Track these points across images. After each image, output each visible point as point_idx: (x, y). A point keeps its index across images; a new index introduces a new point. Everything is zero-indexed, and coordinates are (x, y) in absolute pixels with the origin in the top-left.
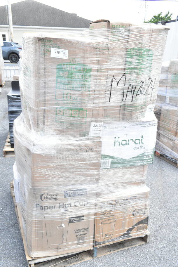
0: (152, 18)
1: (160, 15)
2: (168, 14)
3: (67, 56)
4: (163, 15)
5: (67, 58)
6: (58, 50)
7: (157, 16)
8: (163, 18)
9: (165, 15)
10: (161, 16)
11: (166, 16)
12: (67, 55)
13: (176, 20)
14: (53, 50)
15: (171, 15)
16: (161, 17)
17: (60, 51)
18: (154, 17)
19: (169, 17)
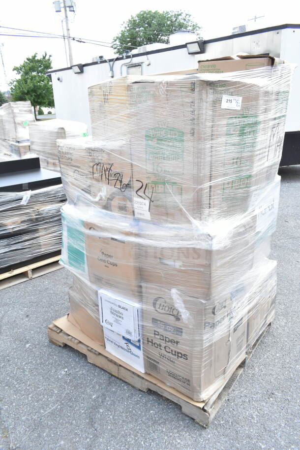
0: (25, 62)
1: (35, 56)
2: (46, 55)
3: (240, 106)
4: (39, 57)
5: (239, 108)
6: (230, 98)
7: (31, 58)
8: (41, 60)
9: (42, 57)
10: (36, 58)
11: (44, 58)
12: (240, 104)
13: (99, 63)
14: (225, 97)
15: (50, 56)
16: (38, 60)
17: (232, 99)
18: (28, 59)
19: (49, 60)
